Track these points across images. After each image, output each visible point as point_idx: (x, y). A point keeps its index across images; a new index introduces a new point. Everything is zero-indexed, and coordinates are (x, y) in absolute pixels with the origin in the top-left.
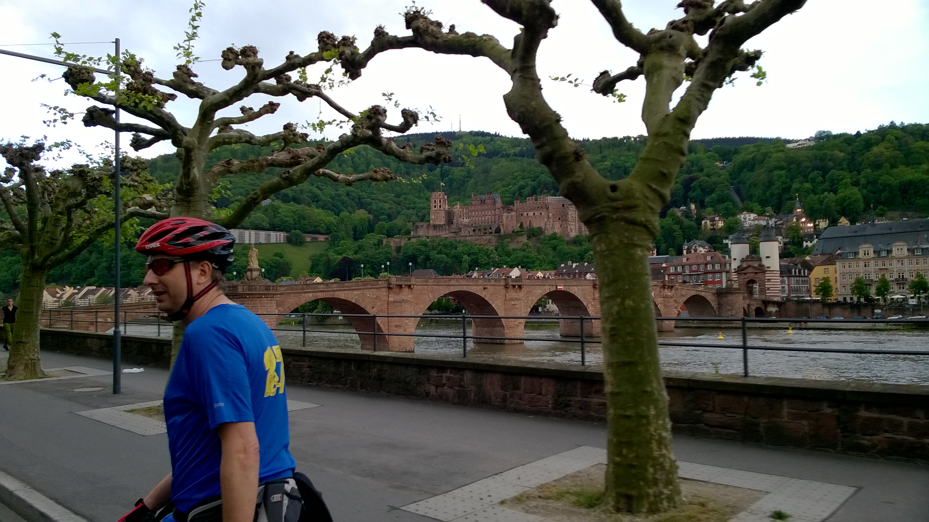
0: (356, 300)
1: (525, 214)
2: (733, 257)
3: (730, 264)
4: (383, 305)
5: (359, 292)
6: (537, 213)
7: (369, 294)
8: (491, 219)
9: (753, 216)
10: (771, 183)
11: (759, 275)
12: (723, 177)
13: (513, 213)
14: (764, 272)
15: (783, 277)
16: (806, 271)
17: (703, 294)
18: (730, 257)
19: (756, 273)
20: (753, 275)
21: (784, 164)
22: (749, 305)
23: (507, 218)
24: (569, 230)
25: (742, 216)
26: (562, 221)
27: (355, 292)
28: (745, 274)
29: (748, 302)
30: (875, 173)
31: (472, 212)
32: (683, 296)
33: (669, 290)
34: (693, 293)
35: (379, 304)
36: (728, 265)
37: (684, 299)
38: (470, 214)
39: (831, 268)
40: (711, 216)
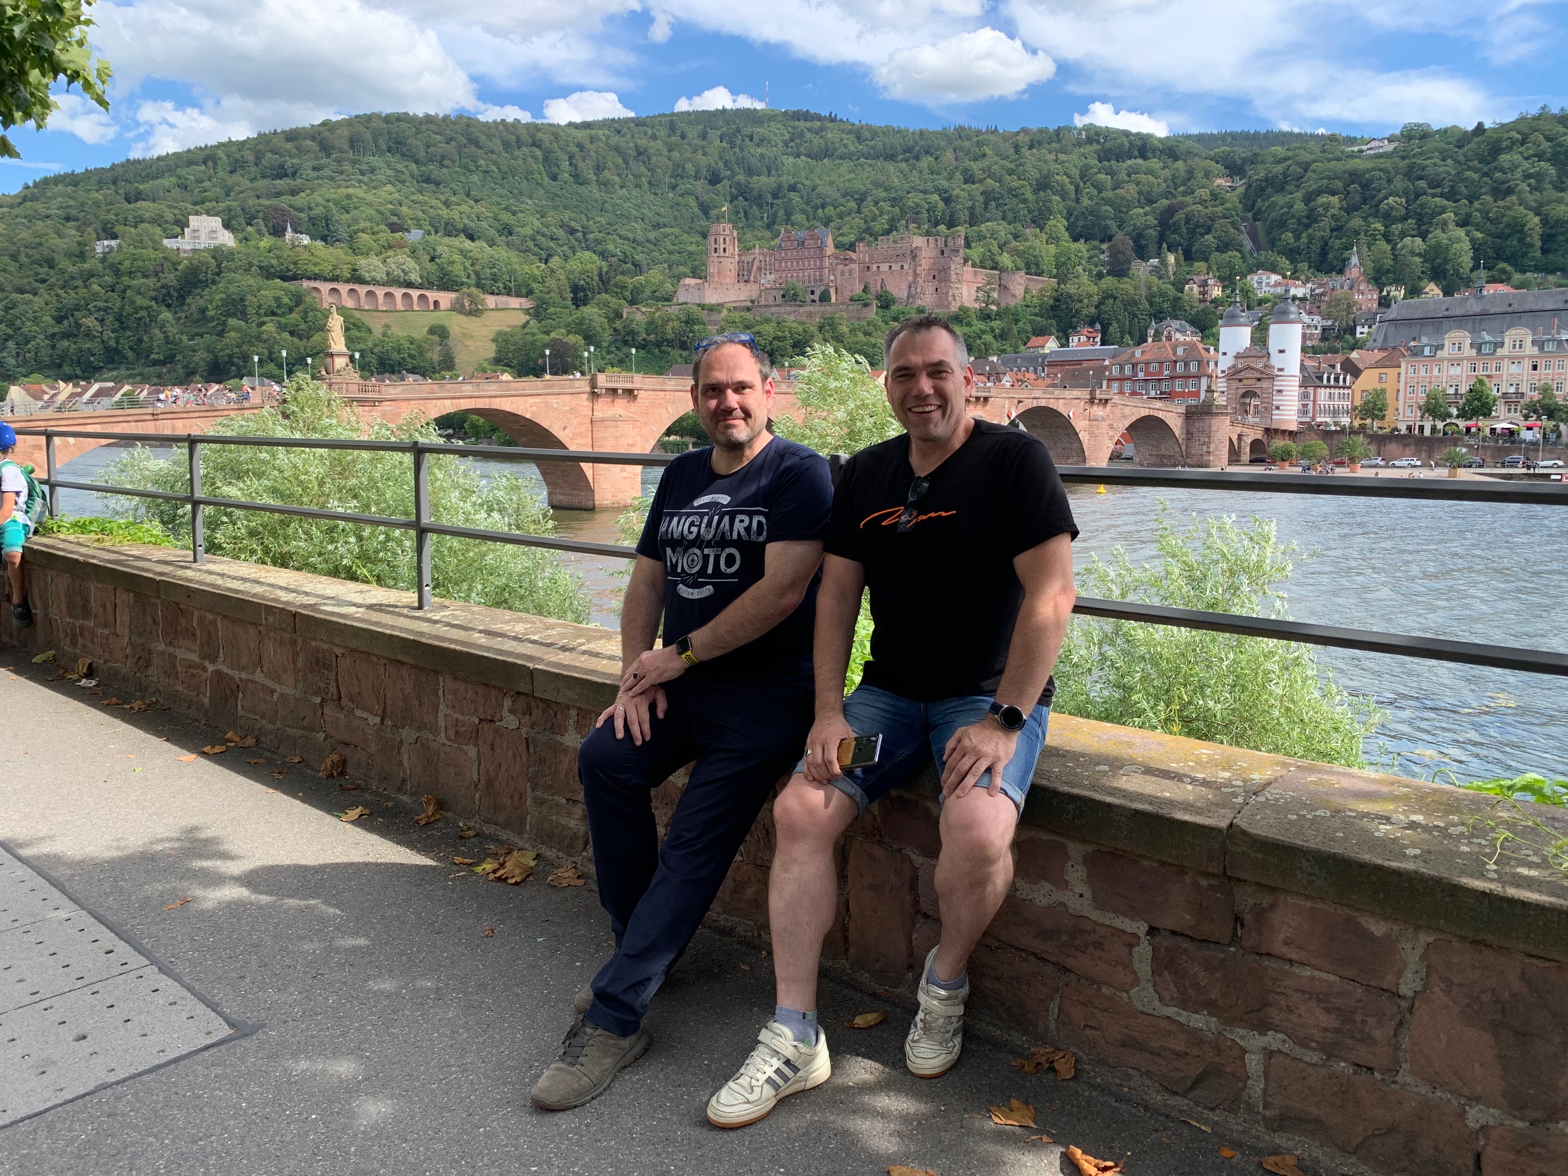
0: (533, 413)
1: (874, 267)
2: (1221, 350)
3: (1216, 364)
4: (582, 424)
5: (537, 400)
6: (896, 267)
7: (557, 403)
8: (815, 276)
9: (1275, 278)
10: (1312, 218)
11: (1265, 384)
12: (1228, 205)
13: (855, 266)
14: (1272, 378)
15: (1306, 387)
16: (1348, 377)
17: (1160, 415)
18: (1216, 350)
19: (1259, 380)
20: (1254, 381)
21: (1339, 184)
22: (1240, 437)
23: (843, 273)
24: (950, 298)
25: (1256, 278)
26: (940, 281)
27: (531, 400)
28: (1240, 380)
29: (1239, 430)
30: (1500, 203)
31: (780, 262)
32: (1124, 417)
33: (1101, 408)
34: (1144, 413)
35: (575, 421)
36: (1212, 365)
37: (1127, 423)
38: (777, 265)
39: (1392, 372)
40: (1202, 278)
